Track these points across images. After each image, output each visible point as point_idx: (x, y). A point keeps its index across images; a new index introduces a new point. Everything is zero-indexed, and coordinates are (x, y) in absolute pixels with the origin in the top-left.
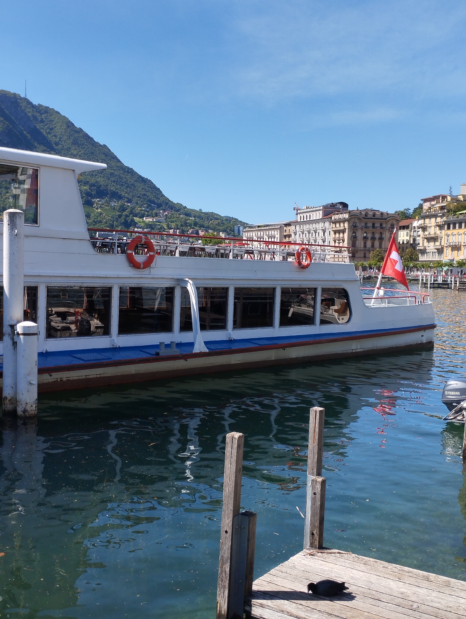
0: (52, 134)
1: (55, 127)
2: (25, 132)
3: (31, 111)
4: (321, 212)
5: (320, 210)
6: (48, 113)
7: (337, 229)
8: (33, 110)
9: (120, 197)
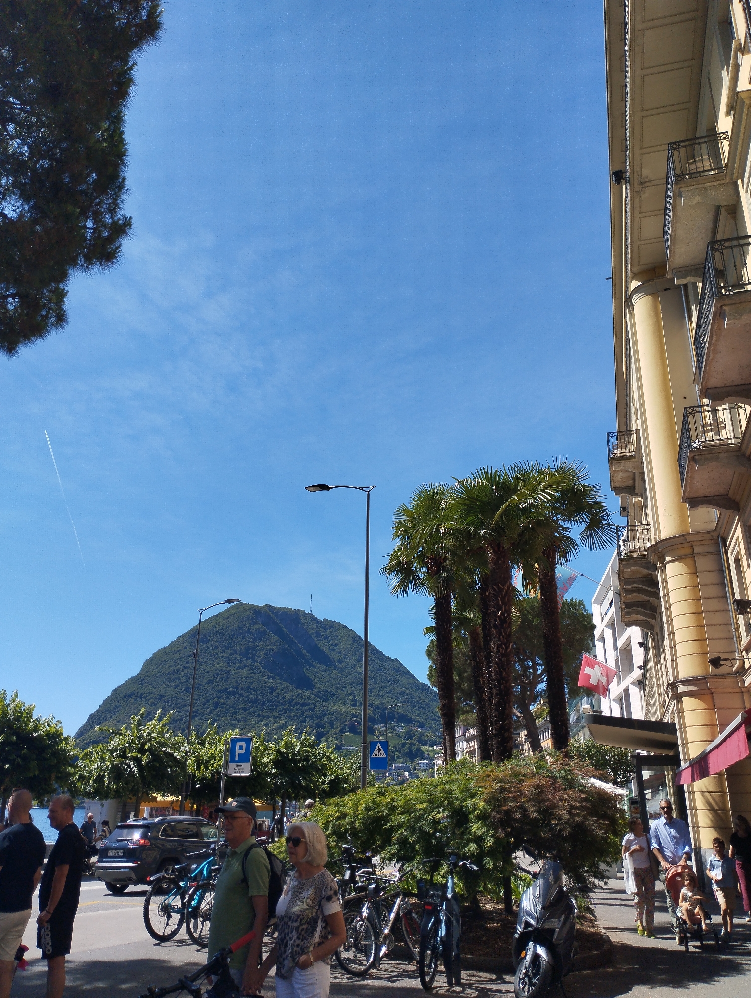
0: (336, 651)
1: (340, 643)
2: (304, 651)
3: (315, 627)
6: (333, 627)
8: (317, 626)
9: (410, 721)
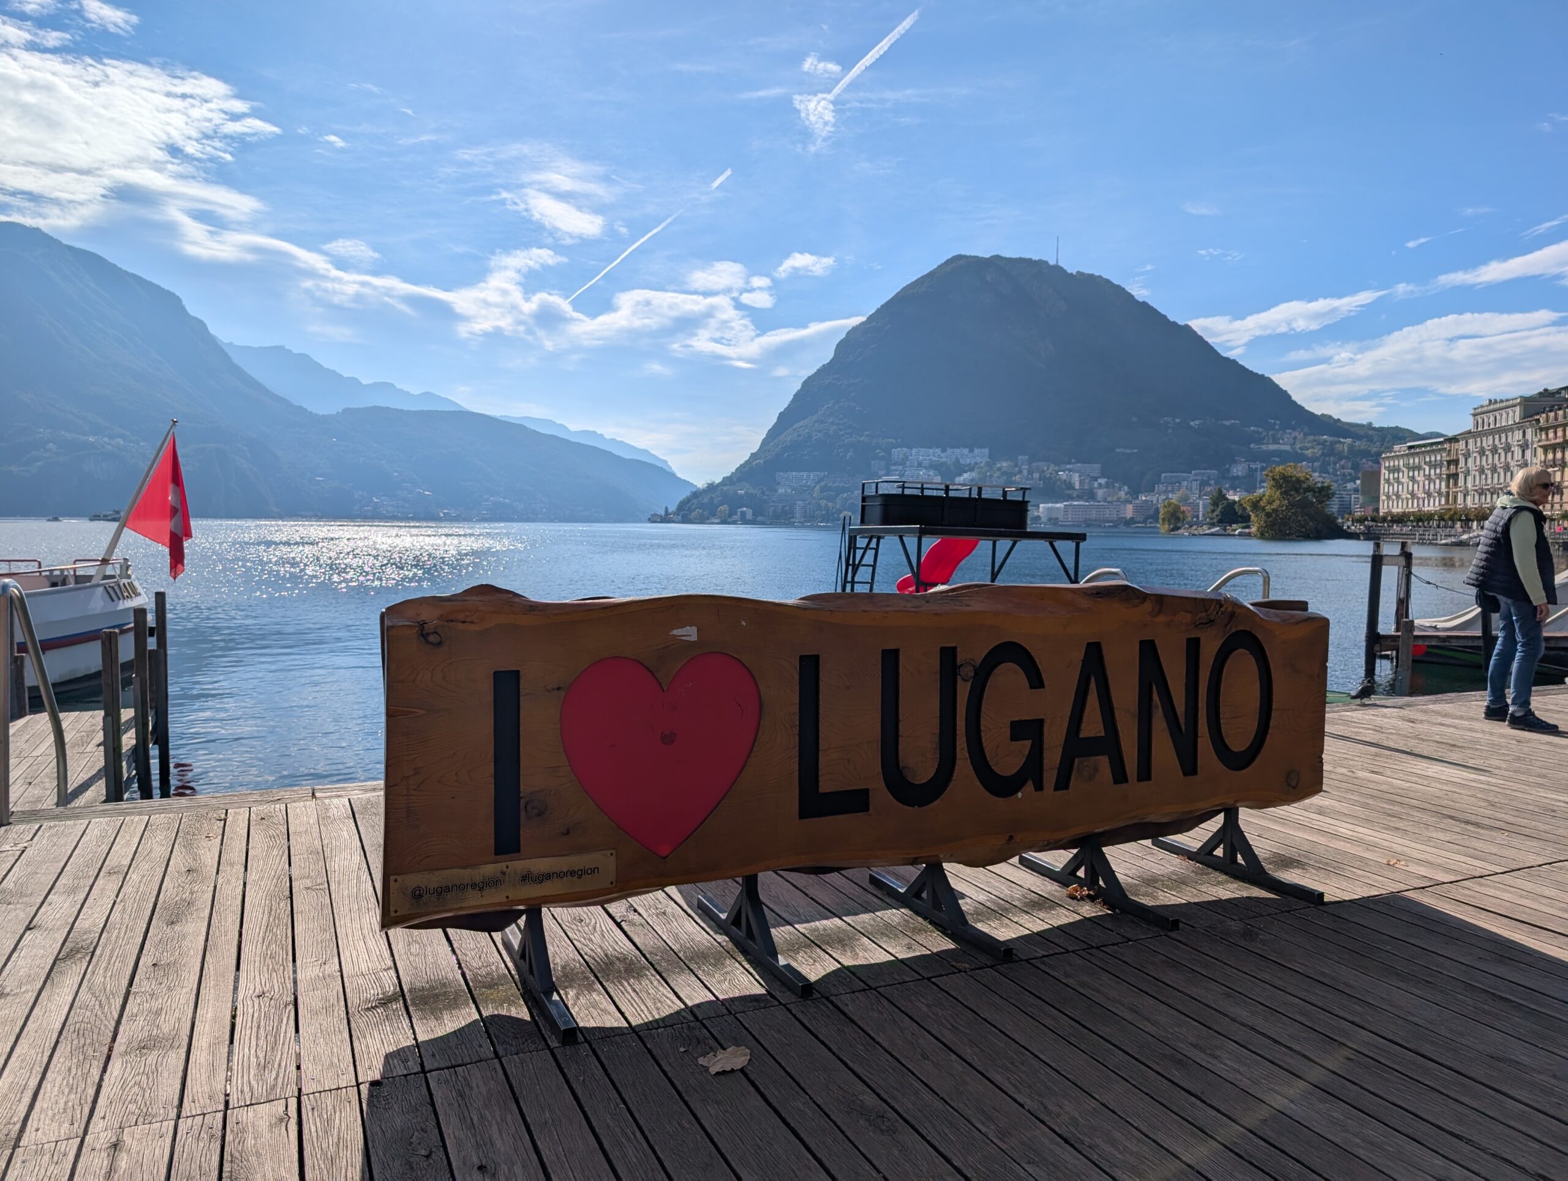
4: (1518, 409)
5: (1515, 406)
6: (1091, 284)
7: (1548, 443)
8: (1067, 282)
